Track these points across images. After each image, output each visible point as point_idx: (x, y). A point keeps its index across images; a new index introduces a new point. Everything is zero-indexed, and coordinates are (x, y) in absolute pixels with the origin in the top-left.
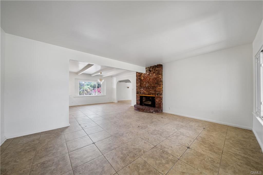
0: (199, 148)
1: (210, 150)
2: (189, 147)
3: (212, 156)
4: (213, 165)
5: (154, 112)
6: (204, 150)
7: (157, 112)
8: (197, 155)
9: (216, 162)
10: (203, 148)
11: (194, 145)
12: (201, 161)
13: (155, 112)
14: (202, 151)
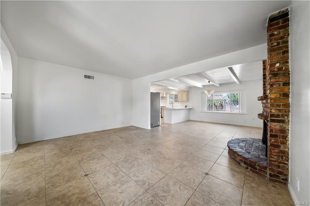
0: (79, 185)
1: (64, 195)
2: (88, 176)
3: (58, 189)
4: (52, 182)
5: (242, 164)
6: (71, 187)
7: (251, 170)
8: (71, 177)
9: (50, 187)
10: (74, 188)
11: (87, 183)
12: (64, 176)
13: (245, 166)
14: (71, 185)
